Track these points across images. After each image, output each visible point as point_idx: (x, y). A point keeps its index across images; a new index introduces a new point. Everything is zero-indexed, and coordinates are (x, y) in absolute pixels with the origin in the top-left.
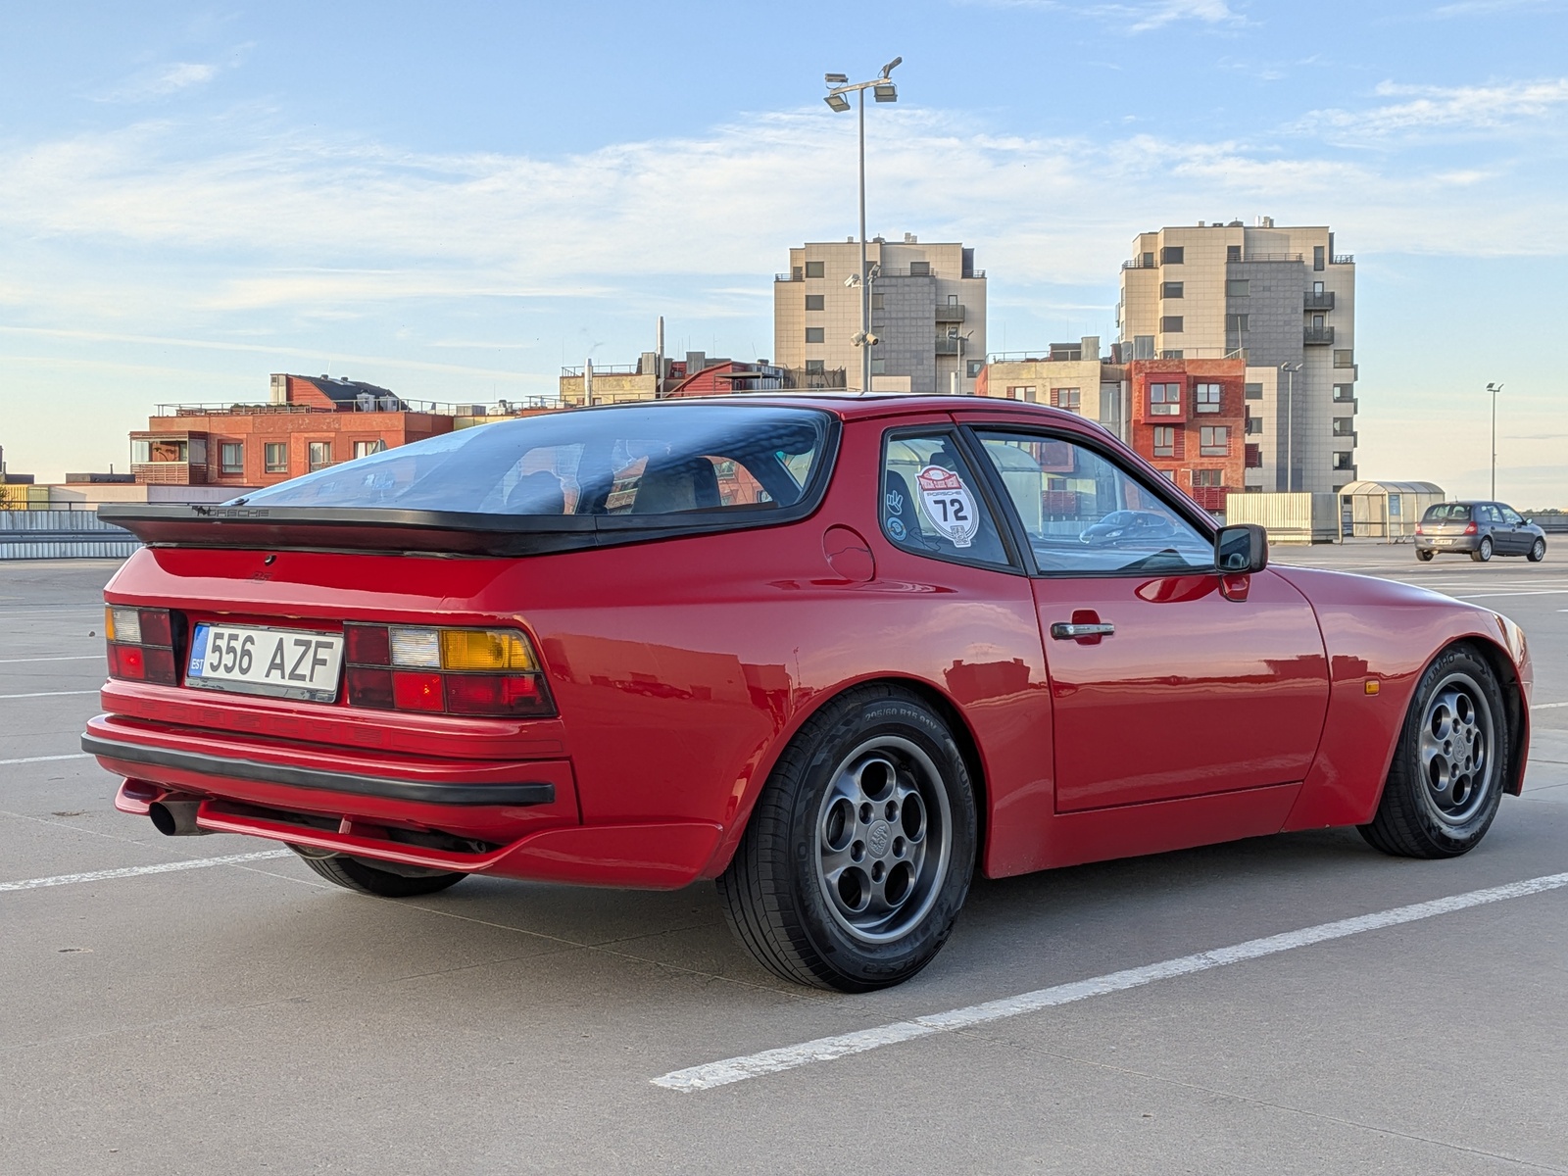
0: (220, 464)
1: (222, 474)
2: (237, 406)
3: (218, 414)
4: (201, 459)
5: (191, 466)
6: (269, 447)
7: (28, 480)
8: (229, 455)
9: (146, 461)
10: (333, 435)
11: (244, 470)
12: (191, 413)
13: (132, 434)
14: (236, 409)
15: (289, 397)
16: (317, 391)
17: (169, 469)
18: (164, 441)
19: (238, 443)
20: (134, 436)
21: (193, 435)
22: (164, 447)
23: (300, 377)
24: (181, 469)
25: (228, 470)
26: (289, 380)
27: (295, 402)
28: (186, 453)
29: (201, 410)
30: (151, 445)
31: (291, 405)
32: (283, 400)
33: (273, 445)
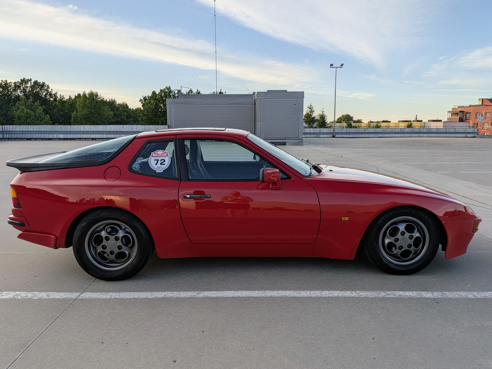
0: (466, 117)
1: (466, 119)
2: (470, 105)
3: (467, 107)
4: (462, 116)
5: (459, 118)
6: (476, 113)
7: (421, 121)
8: (468, 116)
9: (451, 117)
10: (491, 111)
11: (471, 118)
12: (461, 107)
13: (448, 111)
14: (470, 106)
15: (482, 103)
16: (489, 102)
17: (455, 118)
18: (454, 113)
19: (470, 113)
20: (448, 112)
21: (460, 111)
22: (454, 114)
23: (485, 99)
24: (457, 118)
25: (467, 118)
26: (483, 100)
27: (483, 104)
28: (459, 115)
29: (463, 106)
30: (452, 113)
31: (483, 105)
32: (481, 104)
33: (477, 113)
